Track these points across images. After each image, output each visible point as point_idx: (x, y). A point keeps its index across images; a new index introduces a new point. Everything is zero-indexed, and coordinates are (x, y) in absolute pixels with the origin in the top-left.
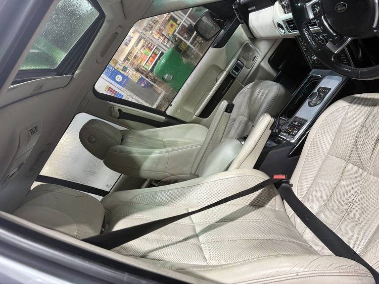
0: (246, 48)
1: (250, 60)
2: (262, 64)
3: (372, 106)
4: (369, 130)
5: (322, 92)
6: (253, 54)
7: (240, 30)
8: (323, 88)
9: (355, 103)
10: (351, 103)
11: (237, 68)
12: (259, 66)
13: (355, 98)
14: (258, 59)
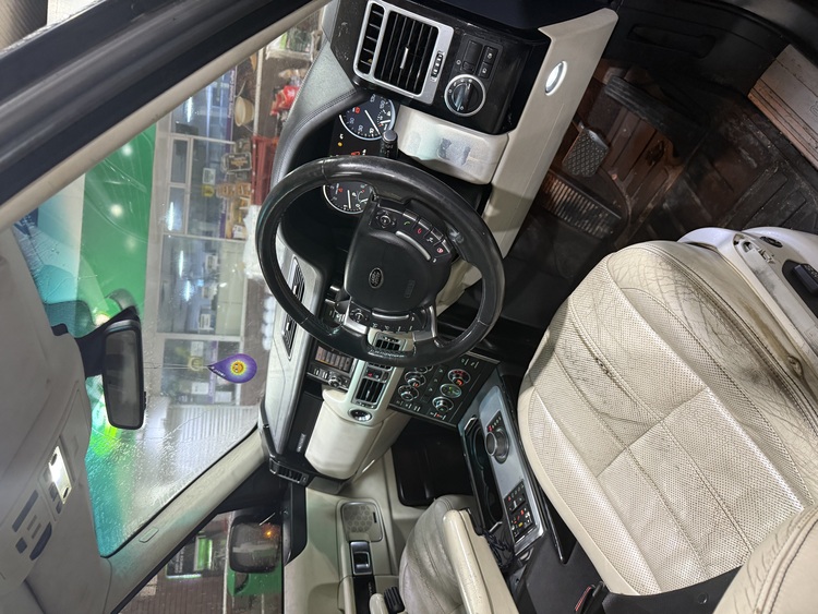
0: (347, 513)
1: (370, 524)
2: (396, 516)
3: (551, 354)
4: (585, 376)
5: (496, 427)
6: (367, 513)
7: (314, 498)
8: (492, 424)
9: (535, 378)
10: (532, 385)
11: (360, 556)
12: (393, 522)
13: (529, 374)
14: (383, 513)
